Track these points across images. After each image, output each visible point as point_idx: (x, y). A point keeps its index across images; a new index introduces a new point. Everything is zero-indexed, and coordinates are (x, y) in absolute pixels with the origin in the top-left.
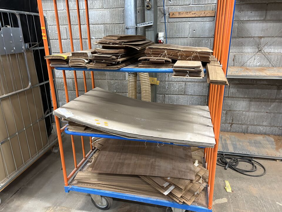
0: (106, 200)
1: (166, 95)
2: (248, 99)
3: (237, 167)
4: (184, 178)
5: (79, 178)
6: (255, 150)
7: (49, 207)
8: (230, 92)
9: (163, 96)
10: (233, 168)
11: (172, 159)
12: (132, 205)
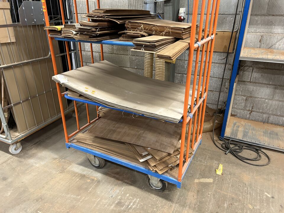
0: (99, 160)
1: (184, 75)
2: (273, 86)
3: (239, 154)
4: (162, 150)
5: (78, 138)
6: (266, 140)
7: (56, 158)
8: (253, 77)
9: (181, 76)
10: (233, 154)
11: (160, 134)
12: (122, 169)
